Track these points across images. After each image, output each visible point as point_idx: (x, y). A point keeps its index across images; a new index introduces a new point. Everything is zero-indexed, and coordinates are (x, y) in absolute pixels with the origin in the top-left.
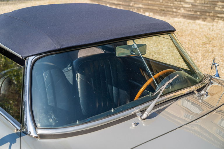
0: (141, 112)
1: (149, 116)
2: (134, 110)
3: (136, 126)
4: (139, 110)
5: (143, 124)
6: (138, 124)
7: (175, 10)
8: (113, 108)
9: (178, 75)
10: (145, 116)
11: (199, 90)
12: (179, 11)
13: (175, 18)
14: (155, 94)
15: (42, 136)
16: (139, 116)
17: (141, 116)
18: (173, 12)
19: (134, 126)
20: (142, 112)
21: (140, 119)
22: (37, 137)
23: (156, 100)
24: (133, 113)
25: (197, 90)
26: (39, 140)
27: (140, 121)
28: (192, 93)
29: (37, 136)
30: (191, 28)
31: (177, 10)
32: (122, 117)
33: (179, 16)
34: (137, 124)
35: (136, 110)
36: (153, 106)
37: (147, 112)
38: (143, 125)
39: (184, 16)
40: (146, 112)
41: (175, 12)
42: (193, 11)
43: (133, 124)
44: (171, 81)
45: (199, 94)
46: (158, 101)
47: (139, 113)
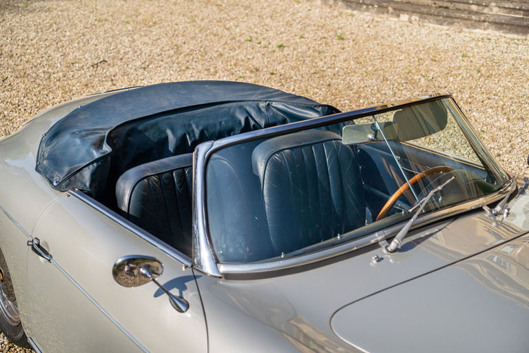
0: (387, 240)
1: (399, 247)
2: (376, 237)
3: (378, 261)
4: (383, 236)
5: (391, 259)
6: (382, 259)
7: (474, 8)
8: (341, 234)
9: (453, 178)
10: (393, 245)
11: (492, 206)
12: (486, 10)
13: (476, 28)
14: (411, 210)
15: (228, 276)
16: (384, 247)
17: (386, 247)
18: (471, 12)
19: (375, 262)
20: (389, 239)
21: (385, 251)
22: (220, 277)
23: (412, 220)
24: (373, 241)
25: (488, 206)
26: (221, 282)
27: (384, 254)
28: (479, 210)
29: (219, 275)
30: (515, 55)
31: (481, 8)
32: (355, 248)
33: (486, 24)
34: (379, 260)
35: (378, 237)
36: (406, 231)
37: (397, 239)
38: (391, 261)
39: (499, 25)
40: (395, 240)
41: (476, 13)
42: (520, 9)
43: (374, 258)
44: (440, 188)
45: (491, 212)
46: (416, 222)
47: (383, 242)
